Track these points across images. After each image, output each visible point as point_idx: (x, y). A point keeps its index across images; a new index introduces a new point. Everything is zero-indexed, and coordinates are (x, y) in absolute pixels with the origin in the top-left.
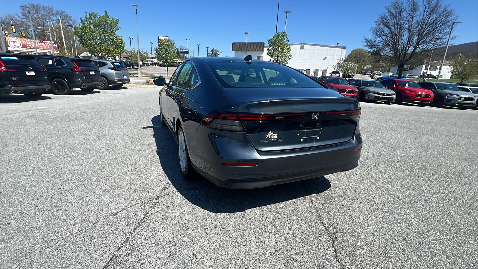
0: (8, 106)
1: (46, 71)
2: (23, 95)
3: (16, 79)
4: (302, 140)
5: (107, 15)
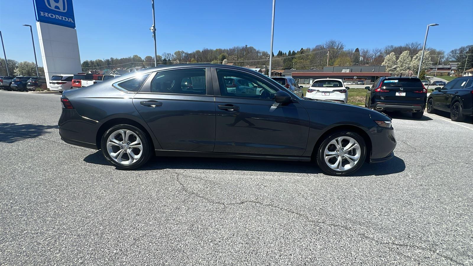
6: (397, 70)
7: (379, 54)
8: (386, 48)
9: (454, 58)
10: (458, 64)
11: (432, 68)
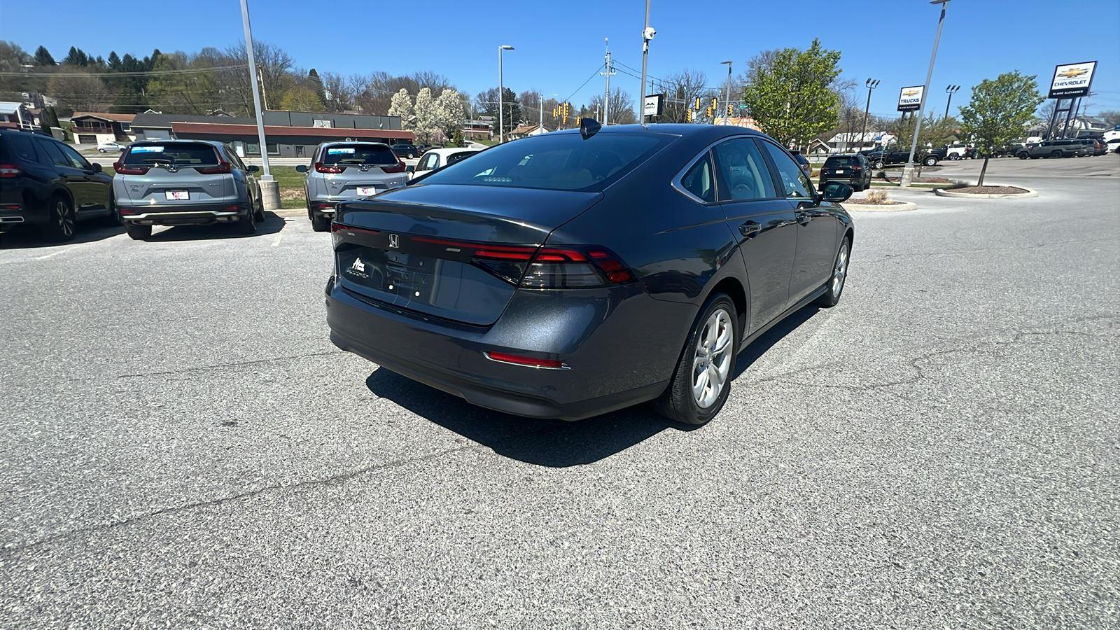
4: (391, 287)
5: (815, 50)
6: (418, 126)
7: (363, 88)
8: (374, 76)
9: (484, 107)
10: (493, 120)
11: (466, 125)
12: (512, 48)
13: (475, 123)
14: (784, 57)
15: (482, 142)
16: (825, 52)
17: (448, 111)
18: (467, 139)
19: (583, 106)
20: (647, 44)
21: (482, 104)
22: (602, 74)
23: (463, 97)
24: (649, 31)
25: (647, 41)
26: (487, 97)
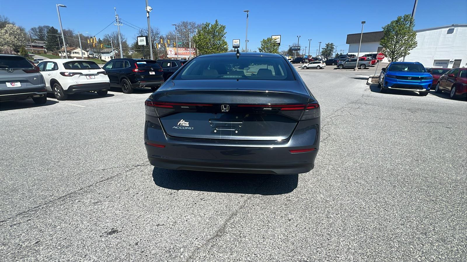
0: (141, 96)
1: (162, 71)
2: (150, 88)
3: (144, 77)
5: (217, 24)
9: (37, 36)
10: (44, 43)
11: (28, 45)
12: (65, 6)
13: (33, 44)
14: (206, 25)
15: (41, 54)
16: (220, 25)
17: (12, 37)
18: (30, 53)
19: (99, 39)
20: (149, 14)
21: (35, 34)
22: (115, 24)
23: (22, 30)
24: (149, 8)
25: (148, 12)
26: (37, 30)
